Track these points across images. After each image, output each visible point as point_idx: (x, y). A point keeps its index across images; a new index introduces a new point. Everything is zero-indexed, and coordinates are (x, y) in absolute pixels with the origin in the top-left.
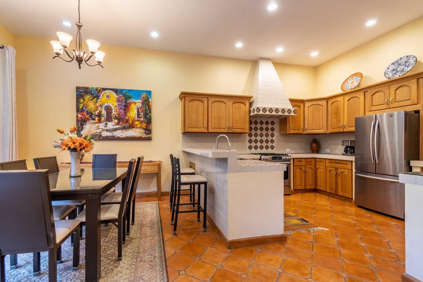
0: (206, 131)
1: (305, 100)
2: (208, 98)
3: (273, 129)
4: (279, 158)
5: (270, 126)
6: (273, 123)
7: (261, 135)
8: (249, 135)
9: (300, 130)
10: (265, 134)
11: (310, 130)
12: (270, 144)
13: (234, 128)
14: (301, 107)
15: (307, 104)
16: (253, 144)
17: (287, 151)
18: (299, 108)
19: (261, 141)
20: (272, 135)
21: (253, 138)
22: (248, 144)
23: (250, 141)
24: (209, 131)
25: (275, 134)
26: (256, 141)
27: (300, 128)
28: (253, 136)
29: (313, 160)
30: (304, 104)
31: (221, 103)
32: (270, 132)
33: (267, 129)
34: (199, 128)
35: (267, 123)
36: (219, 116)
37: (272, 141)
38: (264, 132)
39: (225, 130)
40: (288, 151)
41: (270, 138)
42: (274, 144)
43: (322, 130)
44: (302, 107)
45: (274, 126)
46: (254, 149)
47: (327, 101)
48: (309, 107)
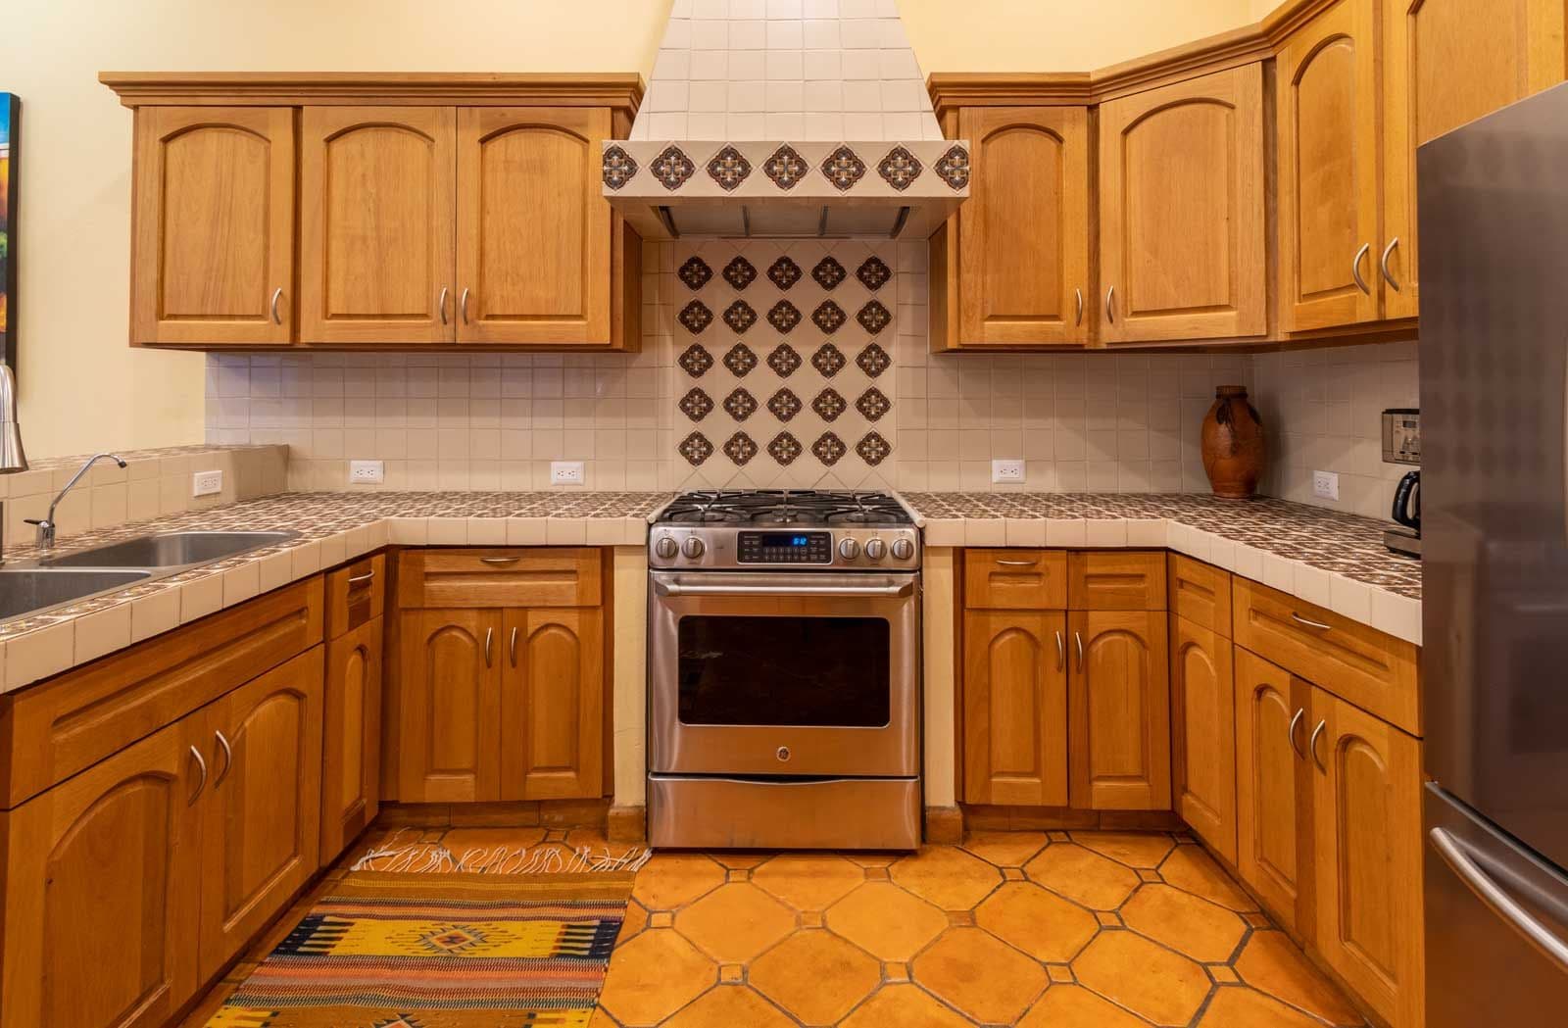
0: (282, 336)
1: (1093, 79)
2: (298, 109)
3: (875, 318)
4: (808, 545)
5: (851, 296)
6: (875, 273)
7: (784, 361)
8: (683, 361)
9: (1056, 317)
10: (816, 349)
11: (1136, 314)
12: (851, 427)
13: (498, 312)
14: (1064, 133)
15: (1115, 111)
16: (719, 427)
17: (996, 477)
18: (1053, 144)
19: (785, 405)
20: (874, 361)
21: (719, 383)
22: (682, 427)
23: (696, 405)
24: (307, 337)
25: (892, 352)
26: (740, 405)
27: (1060, 300)
28: (719, 368)
29: (1156, 569)
30: (1093, 109)
31: (394, 136)
32: (851, 341)
33: (829, 318)
34: (231, 317)
35: (829, 273)
36: (378, 228)
37: (873, 404)
38: (806, 341)
39: (426, 326)
40: (1009, 476)
41: (851, 382)
42: (886, 427)
43: (1233, 313)
44: (1075, 135)
45: (886, 295)
46: (729, 462)
47: (1268, 64)
48: (1126, 132)
